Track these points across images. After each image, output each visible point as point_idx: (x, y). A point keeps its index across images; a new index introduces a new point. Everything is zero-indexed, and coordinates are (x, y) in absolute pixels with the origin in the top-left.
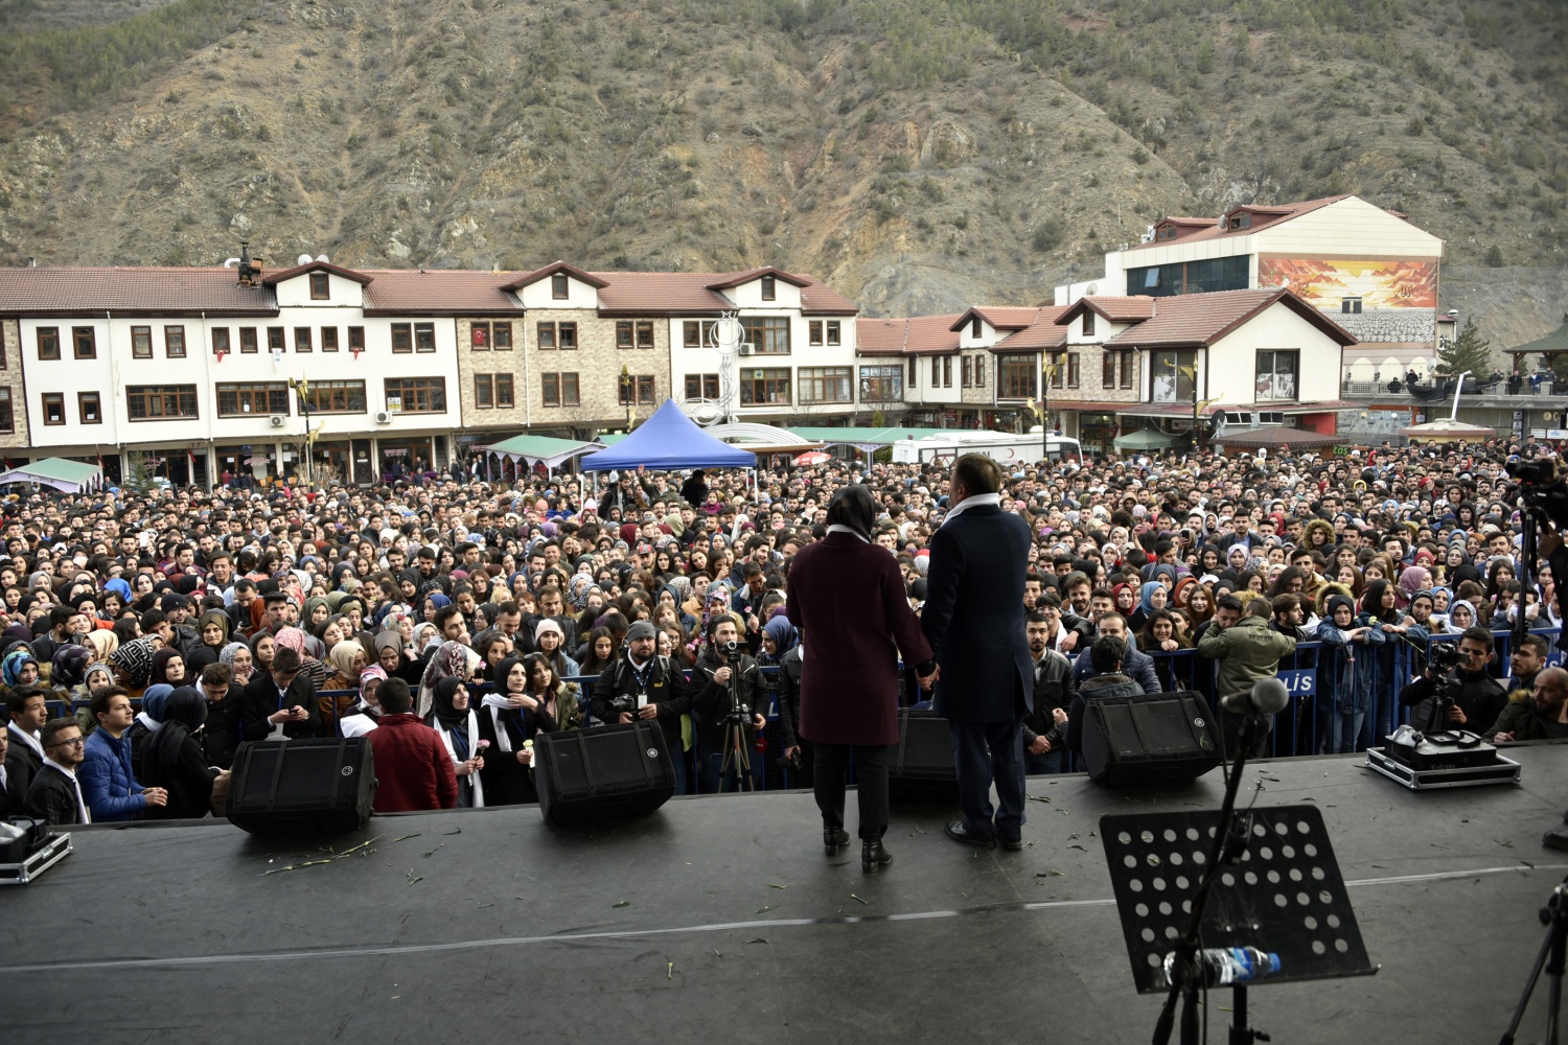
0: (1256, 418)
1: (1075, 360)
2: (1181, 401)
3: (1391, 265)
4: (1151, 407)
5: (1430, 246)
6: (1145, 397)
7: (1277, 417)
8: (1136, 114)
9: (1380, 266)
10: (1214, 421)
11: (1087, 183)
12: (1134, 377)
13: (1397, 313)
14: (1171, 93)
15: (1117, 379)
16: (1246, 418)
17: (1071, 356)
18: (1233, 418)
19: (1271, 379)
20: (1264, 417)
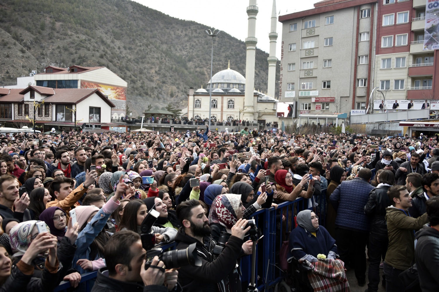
0: (94, 126)
1: (27, 107)
2: (67, 121)
3: (115, 88)
4: (56, 122)
5: (124, 84)
6: (54, 119)
7: (99, 126)
8: (21, 38)
9: (113, 88)
10: (83, 127)
11: (5, 56)
12: (50, 113)
13: (117, 101)
14: (32, 34)
15: (44, 113)
16: (91, 126)
17: (25, 105)
18: (87, 126)
19: (93, 116)
20: (96, 126)
